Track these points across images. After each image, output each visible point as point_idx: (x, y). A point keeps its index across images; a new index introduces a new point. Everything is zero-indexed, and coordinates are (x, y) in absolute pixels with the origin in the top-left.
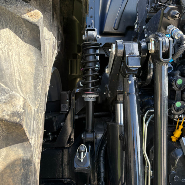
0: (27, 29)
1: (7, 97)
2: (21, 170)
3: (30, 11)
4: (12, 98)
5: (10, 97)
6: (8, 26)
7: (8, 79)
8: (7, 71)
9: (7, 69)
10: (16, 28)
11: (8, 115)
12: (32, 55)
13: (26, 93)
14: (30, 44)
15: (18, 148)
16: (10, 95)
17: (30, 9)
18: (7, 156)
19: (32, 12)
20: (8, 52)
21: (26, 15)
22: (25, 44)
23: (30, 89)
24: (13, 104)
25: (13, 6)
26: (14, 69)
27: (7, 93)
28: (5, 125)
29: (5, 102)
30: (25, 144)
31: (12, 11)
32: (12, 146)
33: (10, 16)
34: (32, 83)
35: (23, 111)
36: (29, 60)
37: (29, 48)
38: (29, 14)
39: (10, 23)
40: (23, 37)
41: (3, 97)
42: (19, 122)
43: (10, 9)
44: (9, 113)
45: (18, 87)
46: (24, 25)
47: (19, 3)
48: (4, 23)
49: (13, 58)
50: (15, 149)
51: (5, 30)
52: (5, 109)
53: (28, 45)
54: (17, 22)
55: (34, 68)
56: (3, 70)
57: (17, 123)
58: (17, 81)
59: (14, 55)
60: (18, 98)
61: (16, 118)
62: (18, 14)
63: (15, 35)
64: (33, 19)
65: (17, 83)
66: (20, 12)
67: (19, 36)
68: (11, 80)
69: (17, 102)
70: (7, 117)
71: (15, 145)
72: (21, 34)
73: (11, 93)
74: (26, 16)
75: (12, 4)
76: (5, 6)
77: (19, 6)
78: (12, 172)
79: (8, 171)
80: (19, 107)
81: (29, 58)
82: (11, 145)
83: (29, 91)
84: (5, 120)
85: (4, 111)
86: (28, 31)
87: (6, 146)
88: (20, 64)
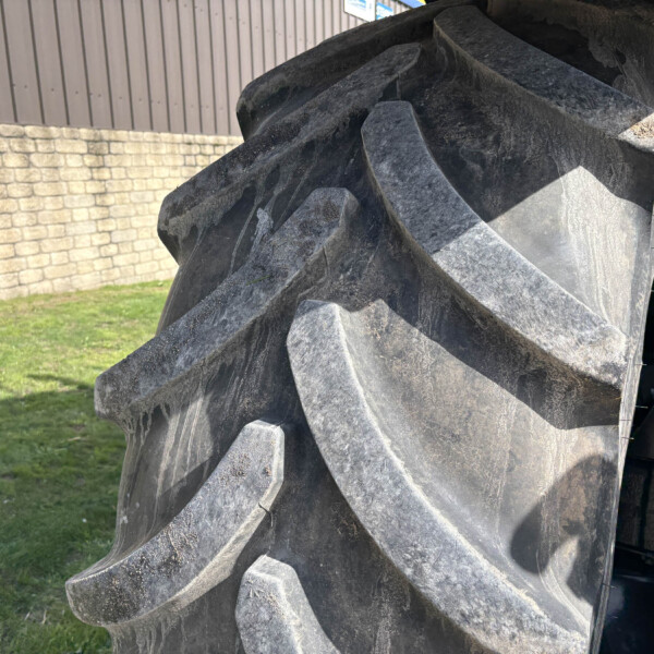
0: (626, 165)
1: (596, 333)
2: (598, 478)
3: (640, 120)
4: (606, 336)
5: (602, 333)
6: (582, 160)
7: (584, 288)
8: (582, 271)
9: (581, 266)
10: (600, 163)
11: (596, 368)
12: (631, 227)
13: (617, 318)
14: (628, 199)
15: (597, 435)
16: (601, 329)
17: (640, 112)
18: (579, 444)
19: (645, 121)
20: (584, 228)
21: (628, 130)
22: (618, 199)
23: (624, 310)
24: (606, 347)
25: (598, 112)
26: (595, 266)
27: (596, 325)
28: (585, 386)
29: (591, 343)
30: (610, 429)
31: (595, 126)
32: (588, 428)
33: (590, 137)
34: (629, 294)
35: (624, 363)
36: (623, 241)
37: (626, 208)
38: (637, 128)
39: (588, 154)
40: (614, 183)
41: (588, 332)
42: (616, 384)
43: (591, 120)
44: (599, 364)
45: (601, 305)
46: (620, 156)
47: (612, 99)
48: (573, 154)
49: (594, 240)
50: (593, 434)
51: (575, 171)
52: (591, 355)
53: (624, 203)
54: (604, 150)
55: (634, 257)
56: (576, 269)
57: (611, 386)
58: (600, 292)
59: (596, 232)
60: (617, 337)
61: (610, 376)
62: (610, 132)
63: (597, 181)
64: (646, 139)
65: (601, 297)
66: (615, 125)
67: (604, 183)
68: (589, 289)
69: (614, 344)
70: (594, 372)
71: (593, 427)
72: (610, 176)
73: (603, 326)
74: (629, 135)
75: (595, 106)
76: (579, 114)
77: (611, 108)
78: (584, 477)
79: (580, 473)
80: (617, 354)
81: (625, 235)
82: (586, 425)
83: (621, 315)
84: (590, 377)
85: (590, 359)
86: (628, 169)
87: (579, 426)
88: (606, 253)
